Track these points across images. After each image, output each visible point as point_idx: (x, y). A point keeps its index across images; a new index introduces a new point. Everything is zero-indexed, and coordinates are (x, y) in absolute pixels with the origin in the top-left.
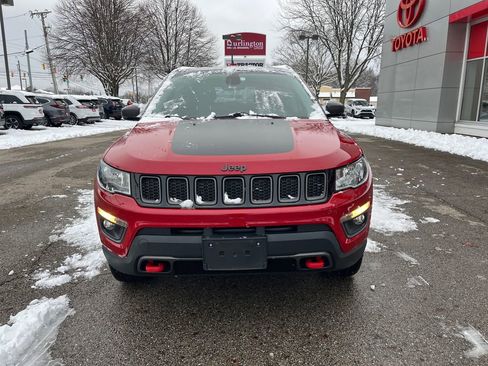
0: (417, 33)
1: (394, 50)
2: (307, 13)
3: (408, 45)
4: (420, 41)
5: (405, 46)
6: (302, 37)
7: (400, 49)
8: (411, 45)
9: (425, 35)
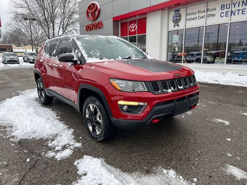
0: (98, 24)
1: (87, 31)
2: (25, 5)
3: (94, 29)
4: (100, 27)
5: (92, 29)
6: (26, 19)
7: (90, 30)
8: (96, 29)
9: (102, 25)
